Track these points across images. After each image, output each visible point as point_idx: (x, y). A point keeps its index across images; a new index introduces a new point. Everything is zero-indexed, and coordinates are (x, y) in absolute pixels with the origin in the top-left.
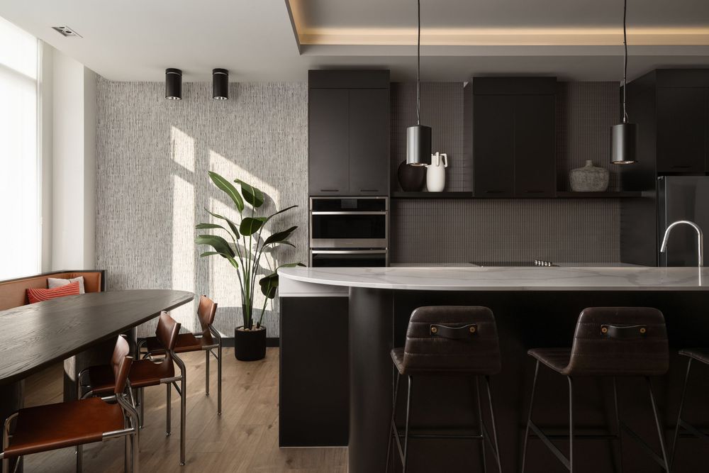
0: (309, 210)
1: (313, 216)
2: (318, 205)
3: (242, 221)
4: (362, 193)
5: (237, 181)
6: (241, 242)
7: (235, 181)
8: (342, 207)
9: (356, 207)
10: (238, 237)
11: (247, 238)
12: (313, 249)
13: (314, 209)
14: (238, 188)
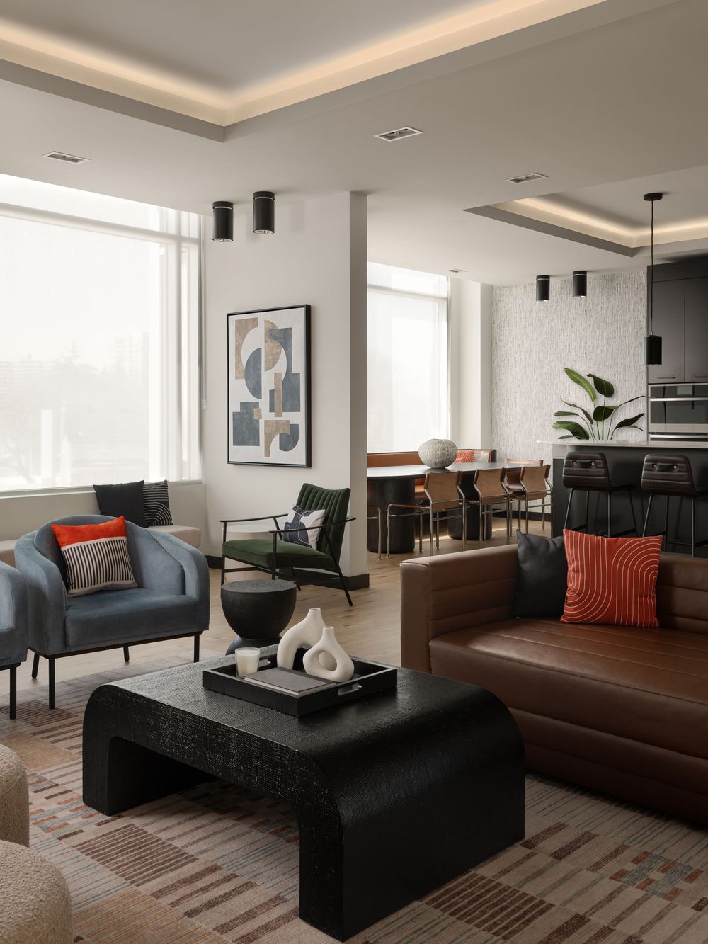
0: (648, 398)
1: (652, 402)
2: (656, 392)
3: (596, 409)
4: (697, 380)
5: (590, 376)
6: (594, 426)
7: (588, 376)
8: (678, 394)
9: (691, 393)
10: (592, 423)
11: (600, 424)
12: (653, 433)
13: (652, 397)
14: (591, 381)
